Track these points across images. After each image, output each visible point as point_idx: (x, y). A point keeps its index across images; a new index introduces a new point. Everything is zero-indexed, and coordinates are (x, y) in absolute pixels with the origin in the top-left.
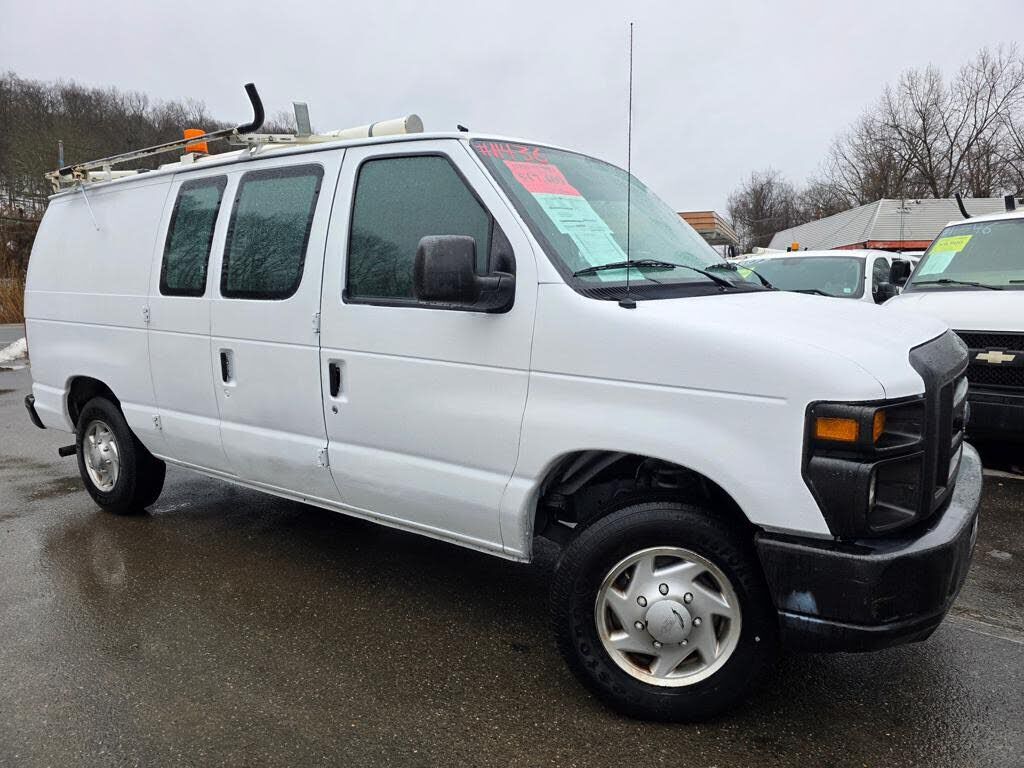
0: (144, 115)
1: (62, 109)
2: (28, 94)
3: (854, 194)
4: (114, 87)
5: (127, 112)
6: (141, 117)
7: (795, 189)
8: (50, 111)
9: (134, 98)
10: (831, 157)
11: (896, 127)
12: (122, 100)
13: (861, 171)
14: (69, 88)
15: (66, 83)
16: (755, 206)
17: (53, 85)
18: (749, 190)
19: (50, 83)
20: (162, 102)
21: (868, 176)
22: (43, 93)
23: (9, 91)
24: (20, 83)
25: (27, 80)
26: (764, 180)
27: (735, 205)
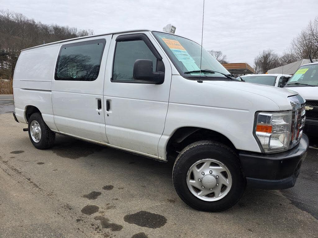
0: (76, 34)
1: (53, 33)
2: (44, 28)
3: (299, 58)
4: (68, 26)
5: (71, 33)
6: (75, 35)
7: (278, 56)
8: (50, 33)
9: (73, 29)
10: (291, 45)
11: (313, 35)
12: (70, 30)
13: (302, 50)
14: (55, 26)
15: (54, 25)
16: (264, 62)
17: (51, 25)
18: (262, 56)
19: (50, 25)
20: (81, 30)
21: (304, 52)
22: (48, 28)
23: (39, 27)
24: (42, 25)
25: (44, 24)
26: (267, 53)
27: (257, 61)
